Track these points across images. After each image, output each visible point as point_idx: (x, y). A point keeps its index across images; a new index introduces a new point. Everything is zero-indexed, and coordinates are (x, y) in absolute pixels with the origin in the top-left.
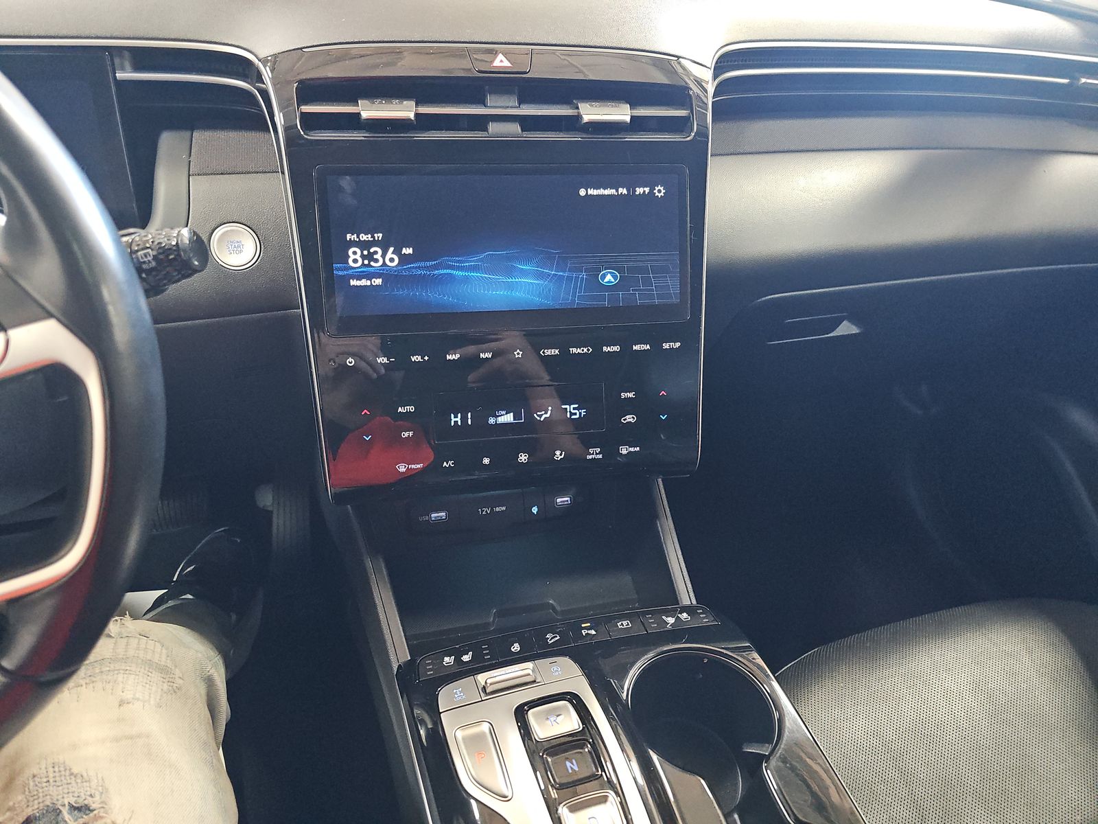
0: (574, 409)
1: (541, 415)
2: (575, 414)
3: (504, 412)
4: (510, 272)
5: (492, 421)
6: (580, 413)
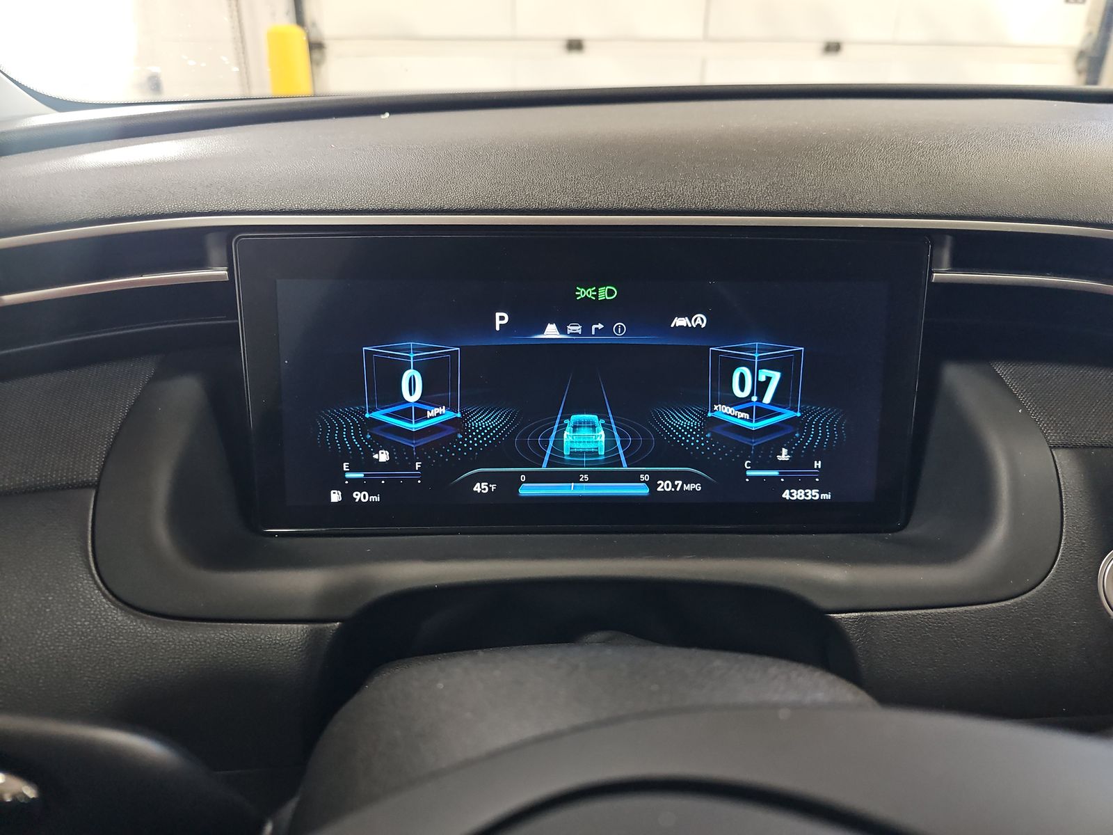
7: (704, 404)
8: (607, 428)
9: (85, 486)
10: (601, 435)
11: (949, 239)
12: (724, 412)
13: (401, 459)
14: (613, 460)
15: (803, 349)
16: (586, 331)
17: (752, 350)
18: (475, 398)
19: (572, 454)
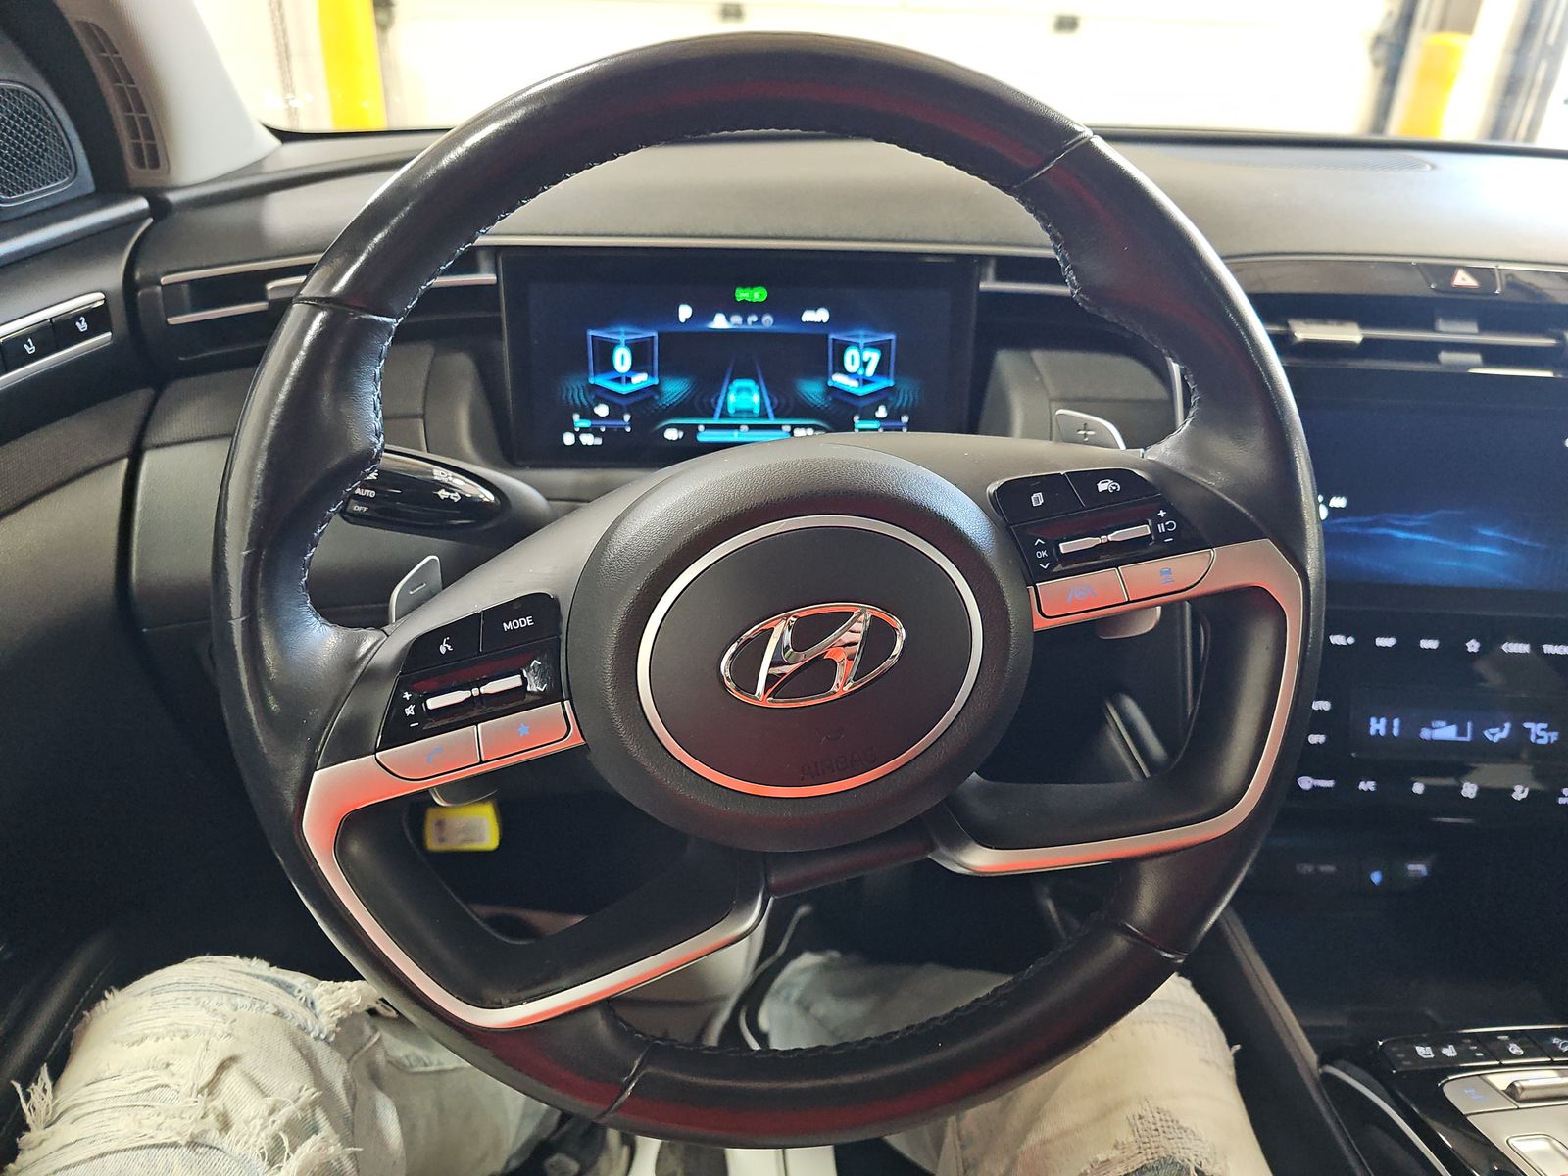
0: (1542, 730)
1: (1493, 735)
2: (1542, 737)
3: (1443, 724)
4: (1468, 537)
5: (1425, 734)
6: (1550, 738)
7: (825, 375)
8: (760, 391)
9: (415, 416)
10: (756, 398)
11: (992, 262)
12: (838, 379)
13: (615, 414)
14: (764, 415)
15: (892, 337)
16: (745, 321)
17: (858, 337)
18: (667, 370)
19: (737, 411)
